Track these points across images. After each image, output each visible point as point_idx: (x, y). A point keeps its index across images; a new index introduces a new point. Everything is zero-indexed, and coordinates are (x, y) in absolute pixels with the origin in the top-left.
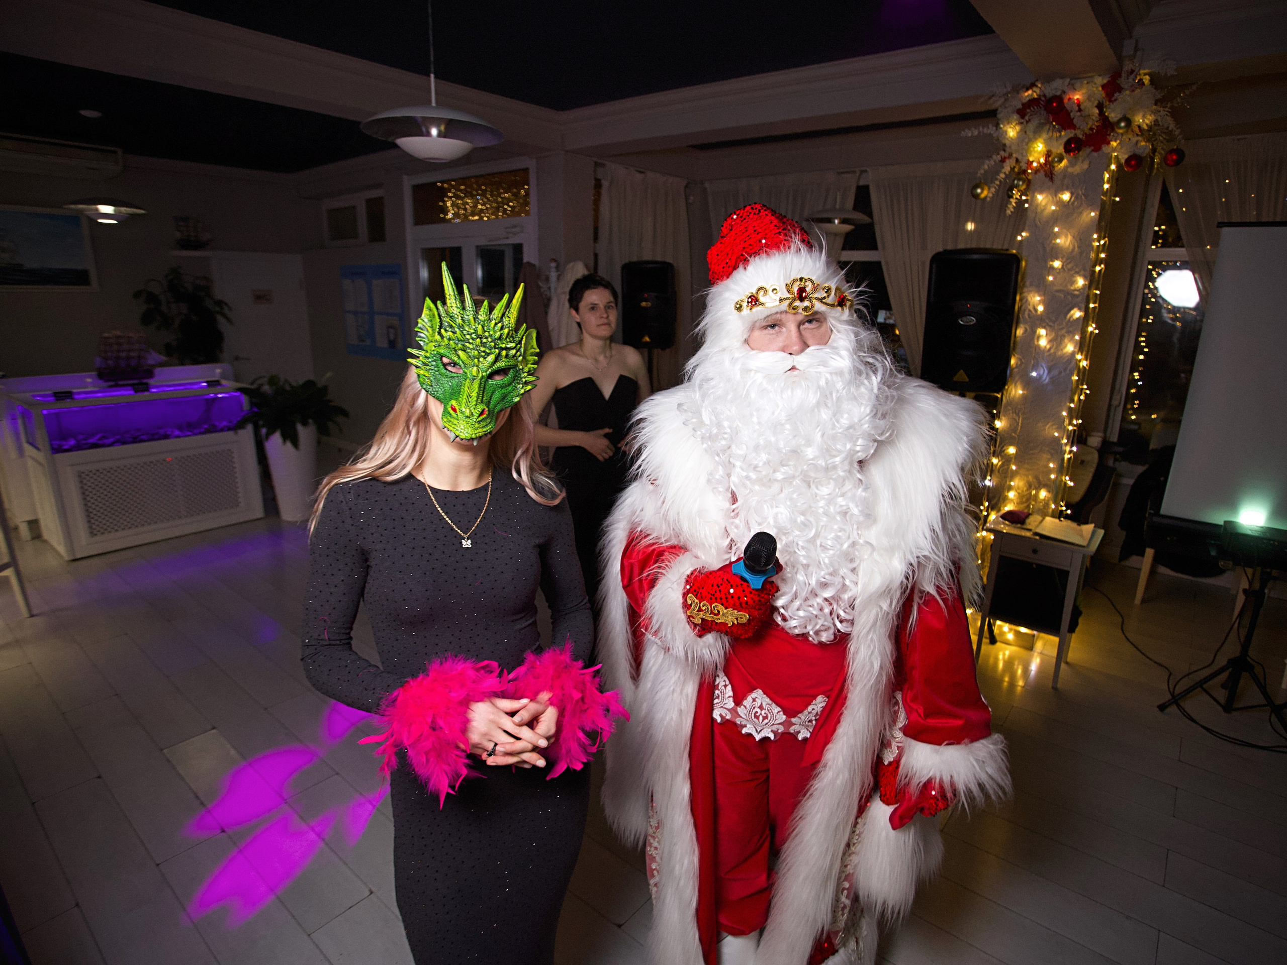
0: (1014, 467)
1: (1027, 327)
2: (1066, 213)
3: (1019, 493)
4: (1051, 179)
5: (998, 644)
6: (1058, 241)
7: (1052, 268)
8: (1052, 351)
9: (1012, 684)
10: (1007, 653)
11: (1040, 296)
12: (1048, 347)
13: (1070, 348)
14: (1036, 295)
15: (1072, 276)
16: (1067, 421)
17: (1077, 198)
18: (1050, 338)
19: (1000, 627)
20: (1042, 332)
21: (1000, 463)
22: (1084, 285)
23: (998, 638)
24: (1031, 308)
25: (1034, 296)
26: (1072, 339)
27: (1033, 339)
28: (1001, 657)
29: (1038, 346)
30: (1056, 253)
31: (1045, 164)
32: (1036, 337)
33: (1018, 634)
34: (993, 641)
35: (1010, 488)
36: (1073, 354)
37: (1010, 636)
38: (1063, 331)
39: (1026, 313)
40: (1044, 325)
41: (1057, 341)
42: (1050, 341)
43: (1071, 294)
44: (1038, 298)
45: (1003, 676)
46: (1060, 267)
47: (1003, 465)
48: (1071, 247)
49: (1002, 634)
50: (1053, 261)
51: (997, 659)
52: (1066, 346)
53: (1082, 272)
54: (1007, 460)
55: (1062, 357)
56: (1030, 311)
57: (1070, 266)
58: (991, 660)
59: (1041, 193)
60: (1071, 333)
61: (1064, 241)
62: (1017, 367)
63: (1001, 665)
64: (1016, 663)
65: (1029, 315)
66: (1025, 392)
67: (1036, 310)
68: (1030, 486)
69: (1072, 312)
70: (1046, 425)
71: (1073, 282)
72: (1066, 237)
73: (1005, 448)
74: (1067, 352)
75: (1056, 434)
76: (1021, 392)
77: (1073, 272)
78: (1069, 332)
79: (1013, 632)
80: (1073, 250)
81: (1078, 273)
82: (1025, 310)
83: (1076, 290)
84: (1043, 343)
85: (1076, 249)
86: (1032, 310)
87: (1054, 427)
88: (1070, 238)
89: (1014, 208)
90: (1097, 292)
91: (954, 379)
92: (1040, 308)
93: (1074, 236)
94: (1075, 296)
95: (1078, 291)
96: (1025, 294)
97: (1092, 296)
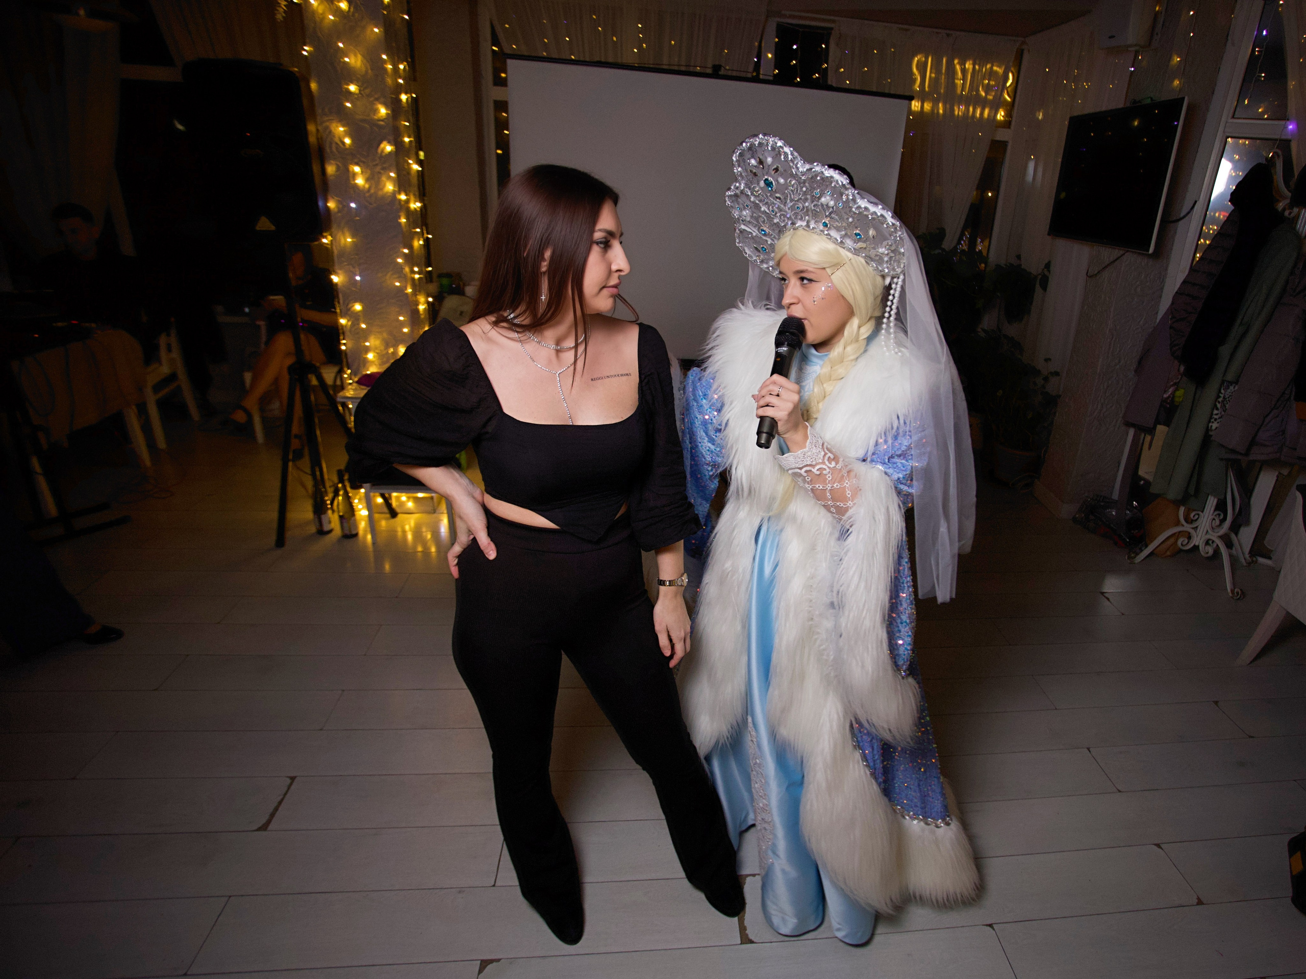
0: (363, 326)
1: (339, 163)
2: (348, 26)
3: (378, 353)
5: (400, 516)
6: (347, 60)
7: (349, 93)
8: (372, 191)
9: (426, 553)
10: (412, 523)
11: (343, 126)
12: (367, 186)
13: (390, 187)
14: (339, 125)
15: (372, 104)
16: (407, 269)
17: (355, 8)
18: (367, 176)
19: (398, 498)
20: (357, 169)
21: (350, 323)
22: (387, 114)
23: (398, 510)
24: (337, 140)
25: (337, 127)
26: (389, 178)
27: (348, 179)
28: (407, 527)
29: (356, 186)
30: (349, 75)
32: (351, 175)
33: (417, 500)
34: (393, 514)
35: (367, 350)
36: (394, 194)
37: (410, 505)
38: (378, 169)
39: (334, 146)
40: (356, 160)
41: (374, 178)
42: (367, 180)
43: (374, 124)
44: (341, 129)
45: (415, 547)
46: (357, 92)
47: (353, 325)
48: (364, 69)
49: (402, 504)
50: (349, 85)
51: (404, 532)
52: (384, 186)
53: (382, 100)
54: (355, 318)
55: (383, 197)
56: (337, 144)
57: (367, 91)
58: (400, 534)
60: (386, 169)
61: (354, 60)
62: (339, 211)
63: (410, 537)
64: (424, 529)
65: (337, 148)
66: (355, 240)
67: (343, 143)
68: (387, 346)
69: (382, 146)
70: (386, 275)
71: (376, 111)
72: (355, 56)
73: (350, 305)
74: (387, 193)
75: (397, 284)
76: (349, 240)
77: (372, 99)
78: (384, 169)
79: (411, 500)
80: (366, 72)
81: (377, 99)
82: (331, 143)
83: (379, 120)
84: (360, 181)
85: (370, 71)
86: (339, 143)
87: (395, 276)
88: (360, 57)
89: (285, 12)
90: (407, 124)
91: (258, 228)
92: (348, 141)
93: (363, 56)
94: (380, 127)
95: (382, 121)
96: (328, 124)
97: (402, 129)
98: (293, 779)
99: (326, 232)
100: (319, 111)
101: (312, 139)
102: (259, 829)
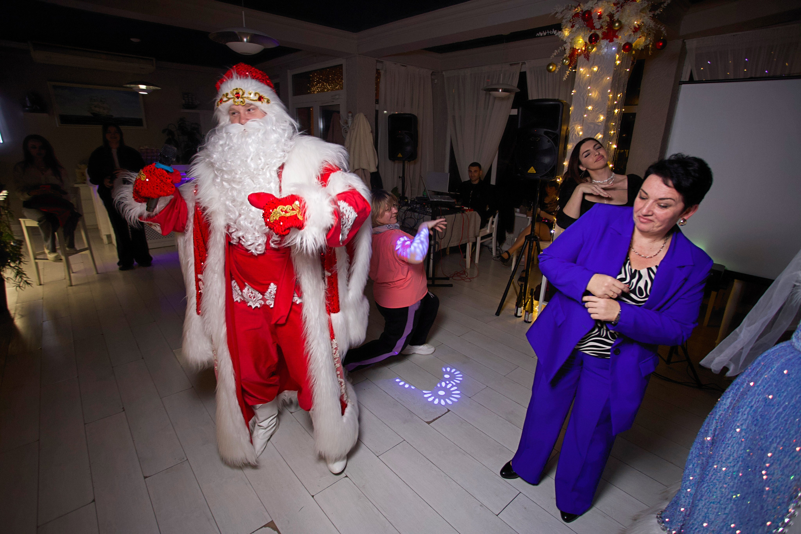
2: (596, 78)
4: (588, 59)
6: (590, 94)
7: (588, 110)
11: (581, 126)
15: (598, 114)
17: (601, 70)
22: (604, 119)
24: (576, 133)
25: (578, 126)
30: (589, 101)
31: (585, 50)
43: (596, 124)
44: (580, 128)
46: (591, 109)
48: (598, 98)
50: (588, 106)
53: (603, 112)
56: (575, 135)
57: (596, 109)
59: (582, 67)
61: (594, 95)
65: (575, 137)
67: (578, 134)
69: (597, 135)
71: (599, 118)
72: (595, 92)
77: (598, 112)
81: (600, 112)
82: (572, 134)
85: (600, 99)
86: (577, 134)
88: (597, 93)
90: (614, 124)
91: (529, 172)
92: (581, 133)
93: (599, 92)
94: (599, 126)
95: (600, 123)
96: (574, 125)
97: (611, 127)
98: (449, 411)
99: (558, 175)
100: (571, 119)
101: (563, 133)
102: (427, 422)
